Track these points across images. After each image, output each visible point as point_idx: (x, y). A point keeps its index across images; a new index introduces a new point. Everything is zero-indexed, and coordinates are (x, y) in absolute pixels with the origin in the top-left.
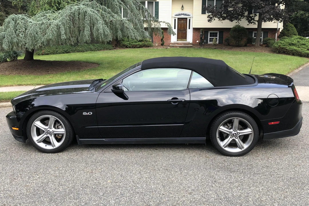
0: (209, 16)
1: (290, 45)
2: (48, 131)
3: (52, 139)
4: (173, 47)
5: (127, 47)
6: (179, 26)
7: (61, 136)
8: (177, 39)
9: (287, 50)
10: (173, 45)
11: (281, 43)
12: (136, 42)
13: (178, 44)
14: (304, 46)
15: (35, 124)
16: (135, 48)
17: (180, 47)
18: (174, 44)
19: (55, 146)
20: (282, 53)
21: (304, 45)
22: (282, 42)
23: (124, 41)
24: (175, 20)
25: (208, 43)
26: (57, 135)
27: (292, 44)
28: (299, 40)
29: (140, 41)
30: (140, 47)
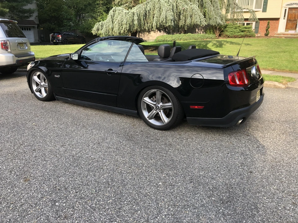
2: (41, 84)
3: (43, 90)
4: (278, 37)
5: (229, 37)
6: (290, 16)
8: (286, 29)
10: (278, 35)
12: (239, 32)
13: (284, 34)
15: (33, 78)
16: (236, 38)
17: (285, 37)
18: (280, 34)
19: (43, 96)
23: (227, 31)
24: (286, 10)
29: (242, 31)
30: (242, 38)
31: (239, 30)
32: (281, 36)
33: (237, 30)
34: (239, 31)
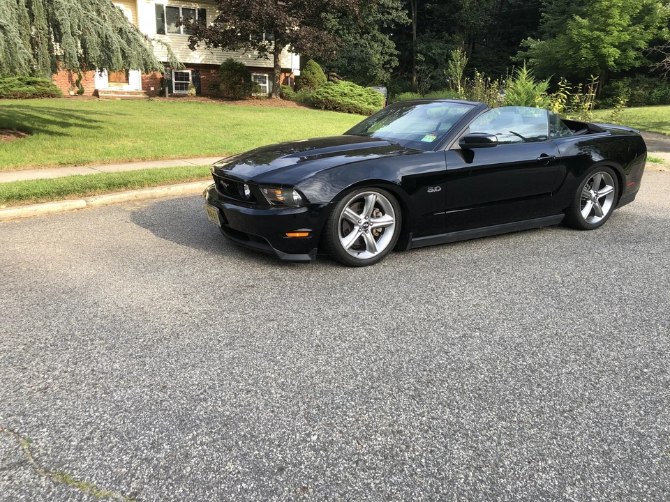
0: (190, 38)
1: (341, 95)
2: (365, 223)
3: (369, 237)
4: (107, 98)
7: (380, 230)
8: (109, 82)
9: (339, 103)
10: (105, 93)
11: (328, 93)
13: (116, 92)
14: (361, 98)
15: (345, 212)
16: (19, 98)
17: (123, 99)
18: (108, 92)
19: (376, 250)
20: (330, 110)
21: (360, 95)
22: (330, 91)
25: (174, 92)
26: (374, 231)
27: (345, 94)
28: (349, 87)
29: (29, 83)
30: (33, 98)
31: (18, 79)
32: (113, 97)
33: (14, 80)
34: (17, 82)
